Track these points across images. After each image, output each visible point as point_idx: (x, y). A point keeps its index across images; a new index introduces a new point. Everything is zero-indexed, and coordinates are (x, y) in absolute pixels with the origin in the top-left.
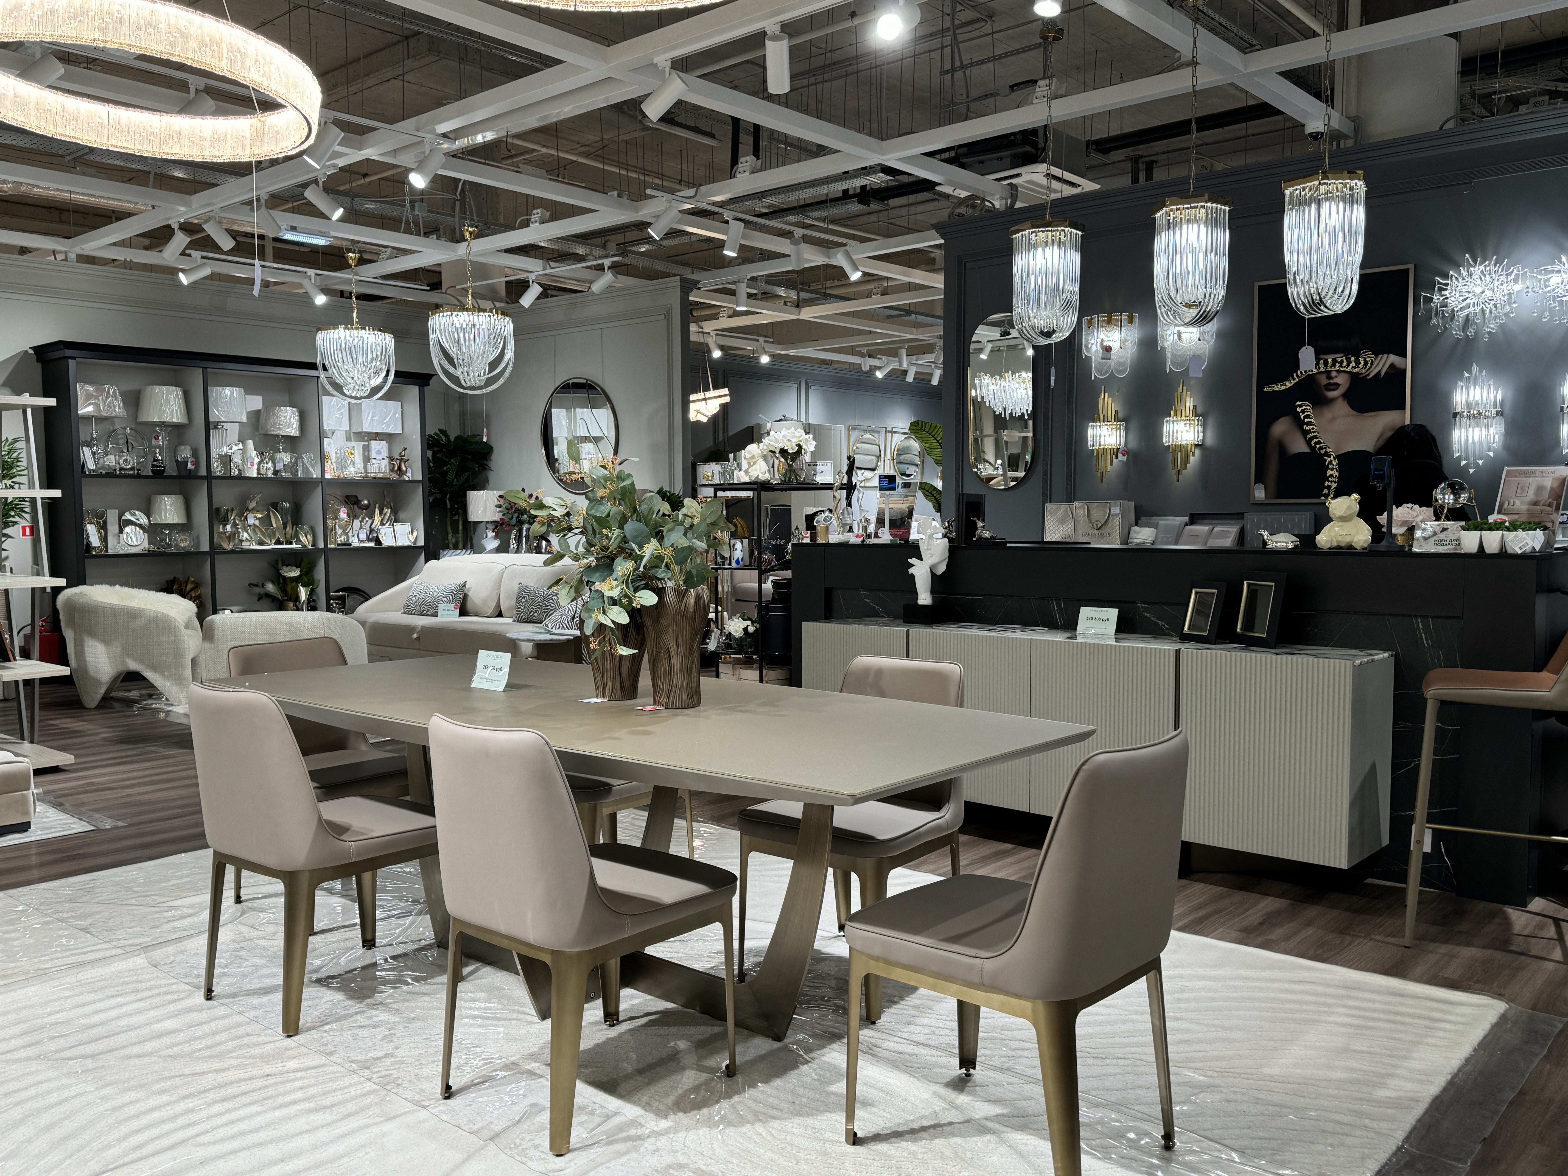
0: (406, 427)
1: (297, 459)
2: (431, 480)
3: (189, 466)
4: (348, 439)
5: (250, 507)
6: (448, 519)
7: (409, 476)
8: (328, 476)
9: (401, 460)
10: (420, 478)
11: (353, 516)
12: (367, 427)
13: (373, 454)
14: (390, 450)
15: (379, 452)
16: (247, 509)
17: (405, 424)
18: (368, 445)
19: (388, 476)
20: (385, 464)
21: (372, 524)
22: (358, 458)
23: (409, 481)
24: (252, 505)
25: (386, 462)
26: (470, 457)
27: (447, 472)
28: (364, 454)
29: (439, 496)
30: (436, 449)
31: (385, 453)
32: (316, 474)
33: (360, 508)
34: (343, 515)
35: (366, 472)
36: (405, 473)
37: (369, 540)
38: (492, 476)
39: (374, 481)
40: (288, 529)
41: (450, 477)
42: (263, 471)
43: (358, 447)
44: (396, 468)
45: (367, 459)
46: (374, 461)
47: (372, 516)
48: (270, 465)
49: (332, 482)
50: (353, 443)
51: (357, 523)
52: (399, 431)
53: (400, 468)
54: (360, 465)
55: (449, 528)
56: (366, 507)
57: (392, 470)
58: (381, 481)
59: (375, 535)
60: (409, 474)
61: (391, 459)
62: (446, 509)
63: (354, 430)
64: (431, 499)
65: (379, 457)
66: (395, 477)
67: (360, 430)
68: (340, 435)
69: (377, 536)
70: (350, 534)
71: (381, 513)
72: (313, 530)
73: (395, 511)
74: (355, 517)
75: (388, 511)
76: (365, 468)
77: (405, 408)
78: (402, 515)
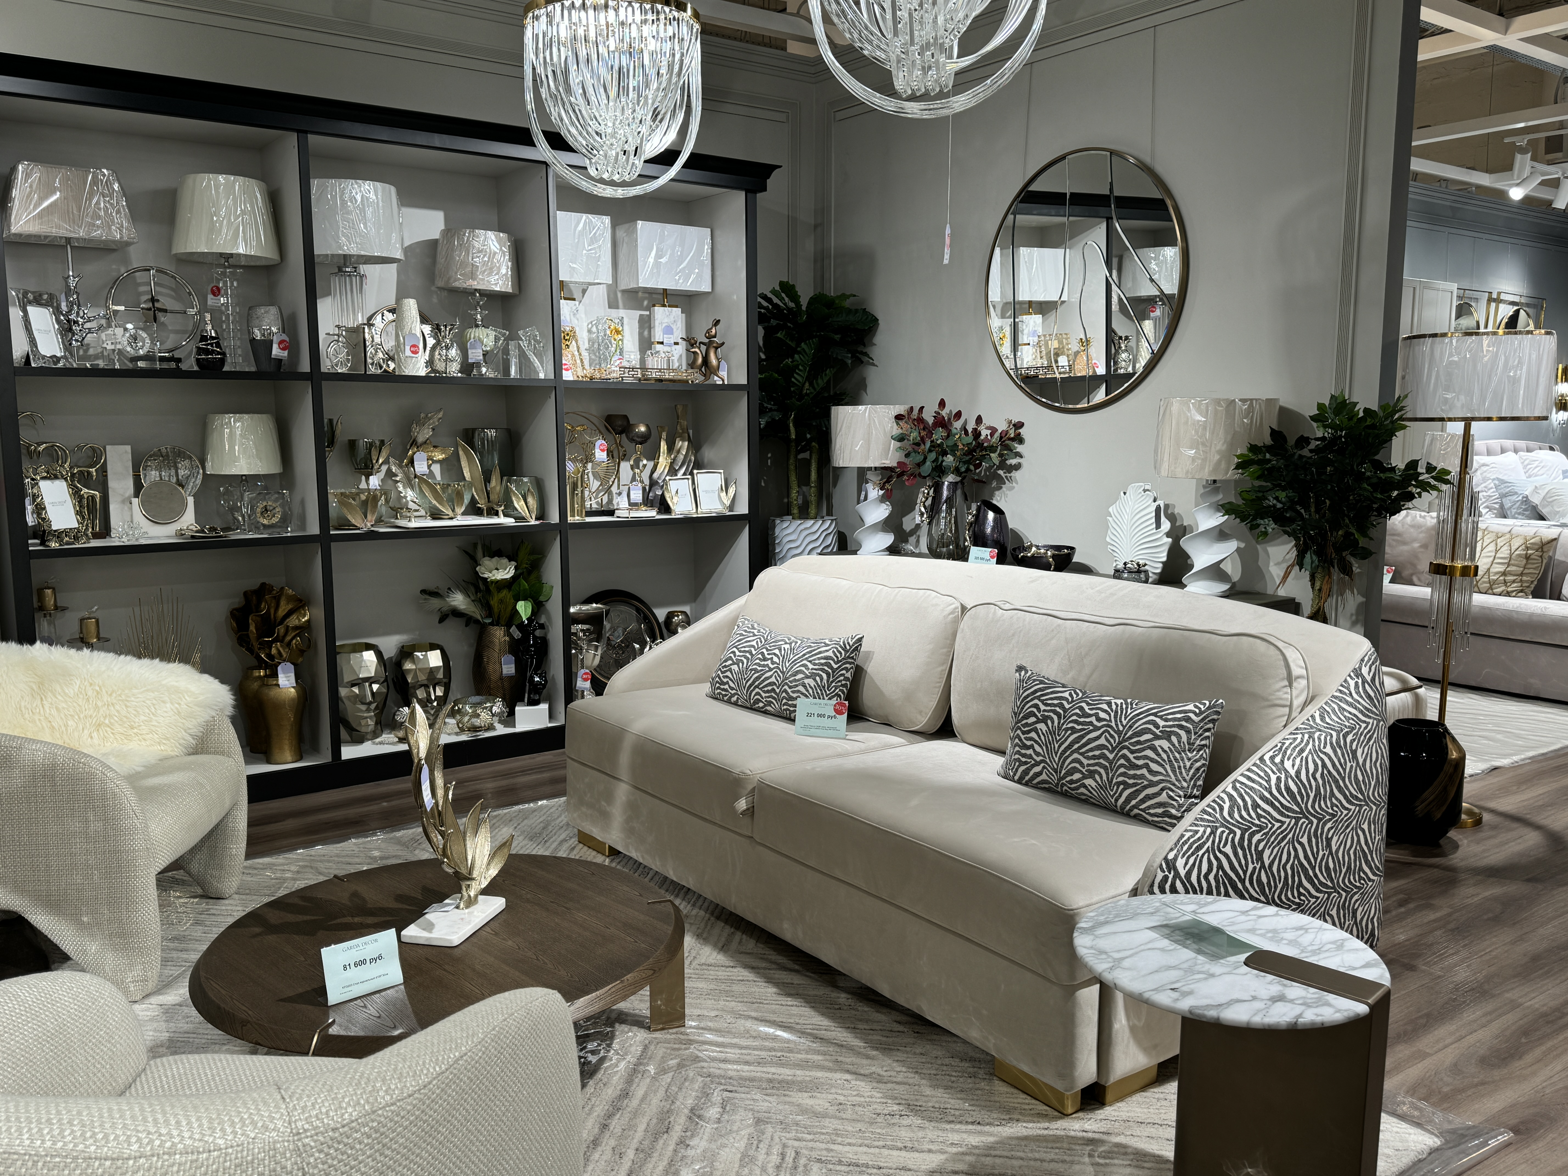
0: (719, 280)
1: (508, 339)
2: (763, 385)
3: (276, 351)
4: (613, 304)
5: (420, 439)
6: (792, 461)
7: (722, 377)
8: (567, 376)
9: (709, 345)
10: (744, 381)
11: (616, 455)
12: (647, 279)
13: (658, 335)
14: (689, 326)
15: (668, 330)
16: (414, 443)
17: (717, 273)
18: (649, 316)
19: (684, 376)
20: (678, 354)
21: (653, 472)
22: (630, 342)
23: (723, 387)
24: (424, 434)
25: (680, 351)
26: (837, 337)
27: (792, 370)
28: (641, 334)
29: (777, 416)
30: (774, 322)
31: (679, 332)
32: (544, 371)
33: (632, 440)
34: (600, 455)
35: (643, 368)
36: (715, 371)
37: (647, 502)
38: (874, 377)
39: (659, 386)
40: (493, 483)
41: (798, 378)
42: (440, 366)
43: (630, 319)
44: (700, 360)
45: (646, 344)
46: (659, 347)
47: (653, 455)
48: (453, 352)
49: (578, 389)
50: (622, 312)
51: (625, 467)
52: (706, 287)
53: (706, 361)
54: (632, 356)
55: (793, 478)
56: (644, 439)
57: (692, 365)
58: (672, 387)
59: (659, 493)
60: (723, 373)
61: (691, 342)
62: (788, 440)
63: (623, 286)
64: (763, 422)
65: (669, 339)
66: (698, 378)
67: (633, 285)
68: (598, 295)
69: (663, 495)
70: (614, 489)
71: (670, 448)
72: (540, 487)
73: (696, 446)
74: (625, 457)
75: (682, 445)
76: (643, 361)
77: (718, 239)
78: (708, 453)
